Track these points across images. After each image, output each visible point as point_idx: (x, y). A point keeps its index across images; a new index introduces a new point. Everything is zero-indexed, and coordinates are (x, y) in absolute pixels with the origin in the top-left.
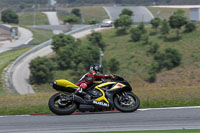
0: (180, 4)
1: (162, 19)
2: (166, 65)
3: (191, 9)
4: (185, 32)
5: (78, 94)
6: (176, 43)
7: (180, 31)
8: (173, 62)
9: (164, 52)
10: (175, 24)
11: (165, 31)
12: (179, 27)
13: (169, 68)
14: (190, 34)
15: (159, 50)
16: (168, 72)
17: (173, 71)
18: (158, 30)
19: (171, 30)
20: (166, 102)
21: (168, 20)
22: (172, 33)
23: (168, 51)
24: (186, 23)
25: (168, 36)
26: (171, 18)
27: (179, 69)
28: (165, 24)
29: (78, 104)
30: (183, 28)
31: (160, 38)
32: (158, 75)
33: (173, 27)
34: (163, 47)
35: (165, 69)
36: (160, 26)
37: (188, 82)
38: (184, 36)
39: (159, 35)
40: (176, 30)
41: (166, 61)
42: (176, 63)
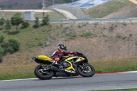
0: (18, 9)
1: (6, 19)
2: (9, 51)
3: (26, 12)
4: (22, 28)
5: (55, 65)
6: (16, 35)
7: (19, 27)
8: (14, 49)
9: (8, 42)
10: (15, 22)
11: (8, 27)
12: (18, 24)
13: (11, 53)
14: (25, 29)
15: (4, 40)
16: (11, 55)
17: (14, 55)
18: (4, 27)
19: (13, 27)
20: (9, 76)
21: (10, 20)
22: (13, 29)
23: (10, 41)
24: (22, 22)
25: (10, 31)
26: (12, 18)
27: (18, 53)
28: (8, 23)
29: (55, 72)
30: (20, 25)
31: (5, 32)
32: (4, 58)
33: (13, 24)
34: (7, 38)
35: (9, 53)
36: (5, 24)
37: (25, 62)
38: (21, 30)
39: (4, 30)
40: (15, 26)
41: (9, 48)
42: (16, 49)
